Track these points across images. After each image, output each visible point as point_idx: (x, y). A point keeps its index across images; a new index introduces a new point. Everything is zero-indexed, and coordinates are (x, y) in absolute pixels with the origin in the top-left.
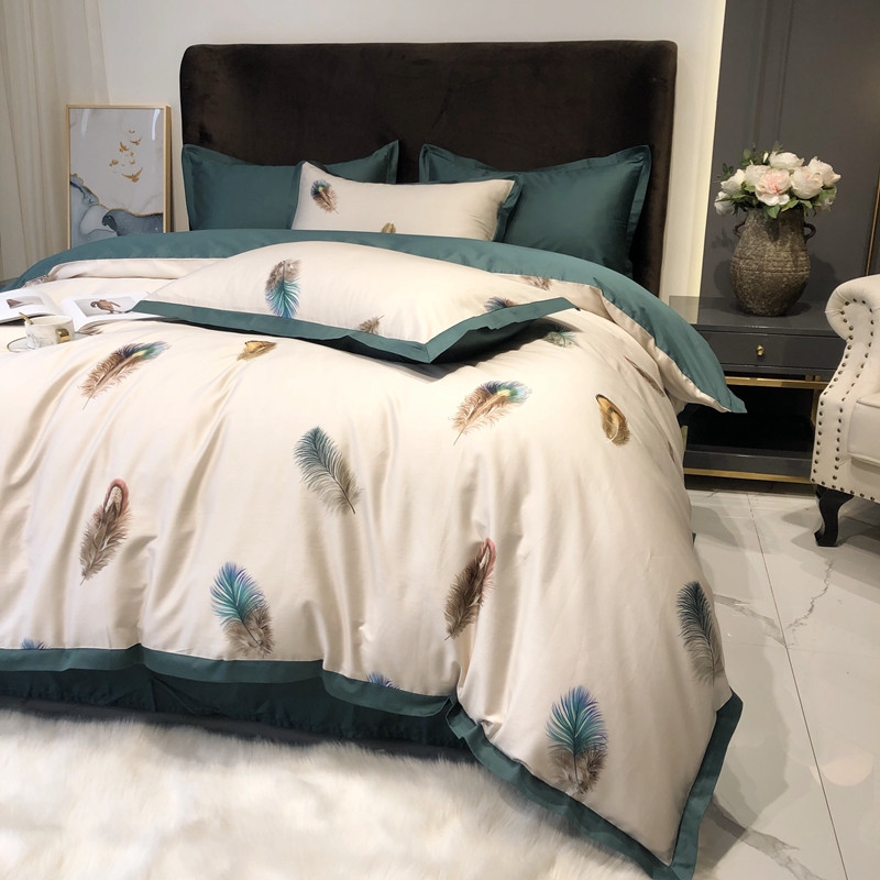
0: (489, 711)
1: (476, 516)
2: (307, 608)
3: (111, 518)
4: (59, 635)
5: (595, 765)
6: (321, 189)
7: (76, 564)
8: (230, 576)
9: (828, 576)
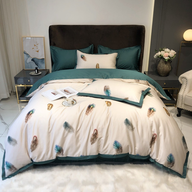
0: (157, 158)
1: (153, 130)
2: (128, 146)
3: (95, 135)
4: (86, 154)
5: (173, 164)
6: (83, 56)
7: (89, 143)
8: (116, 142)
9: (181, 123)
